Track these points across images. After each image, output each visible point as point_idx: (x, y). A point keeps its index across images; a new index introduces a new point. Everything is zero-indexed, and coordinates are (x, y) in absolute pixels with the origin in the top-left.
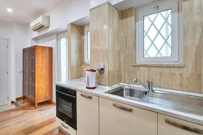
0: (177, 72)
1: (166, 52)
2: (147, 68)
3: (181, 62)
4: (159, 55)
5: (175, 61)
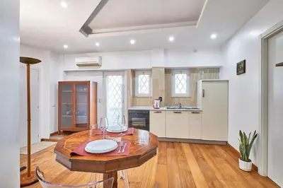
0: (189, 99)
2: (177, 99)
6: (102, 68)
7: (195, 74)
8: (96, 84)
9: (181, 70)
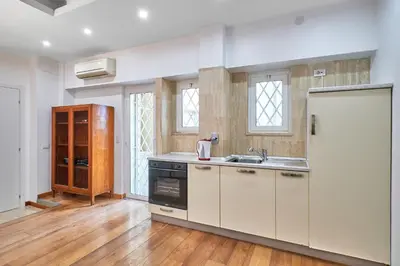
0: (287, 140)
1: (278, 122)
2: (259, 138)
3: (290, 132)
4: (270, 124)
5: (285, 130)
6: (116, 81)
7: (302, 80)
8: (111, 110)
9: (269, 72)
